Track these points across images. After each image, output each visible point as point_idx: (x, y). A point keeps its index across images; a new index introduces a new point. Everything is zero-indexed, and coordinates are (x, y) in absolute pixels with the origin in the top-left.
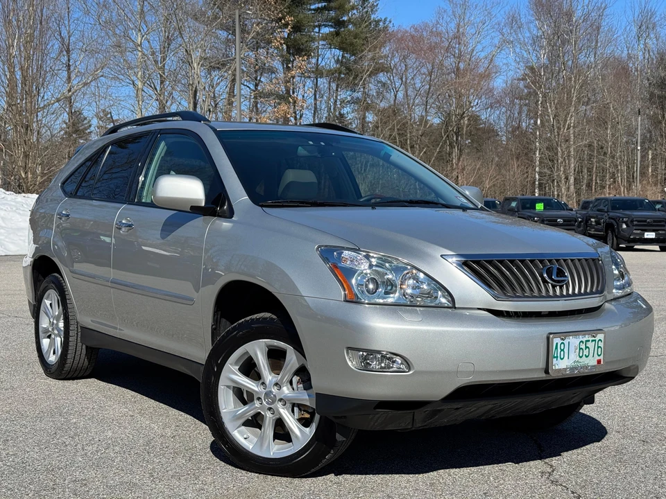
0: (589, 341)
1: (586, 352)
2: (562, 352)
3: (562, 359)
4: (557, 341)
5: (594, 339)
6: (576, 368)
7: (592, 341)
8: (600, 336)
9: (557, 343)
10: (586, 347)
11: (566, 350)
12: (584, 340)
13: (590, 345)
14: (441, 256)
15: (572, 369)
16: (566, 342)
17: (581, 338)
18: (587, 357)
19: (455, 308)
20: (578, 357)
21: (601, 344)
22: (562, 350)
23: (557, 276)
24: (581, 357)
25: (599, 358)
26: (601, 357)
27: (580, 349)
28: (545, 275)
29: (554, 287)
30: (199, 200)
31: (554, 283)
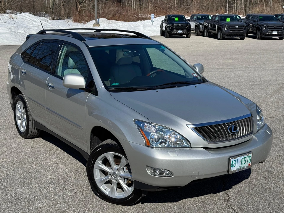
0: (246, 157)
1: (244, 162)
2: (235, 164)
3: (234, 167)
4: (233, 160)
5: (248, 156)
6: (240, 169)
7: (247, 157)
8: (251, 155)
9: (233, 161)
10: (244, 160)
11: (236, 163)
12: (244, 157)
13: (246, 159)
14: (186, 125)
15: (238, 170)
16: (236, 160)
17: (243, 157)
18: (244, 164)
19: (191, 147)
20: (241, 165)
21: (251, 158)
22: (234, 163)
23: (234, 131)
24: (242, 164)
25: (249, 163)
26: (250, 163)
27: (242, 161)
28: (229, 130)
29: (232, 135)
30: (83, 86)
31: (232, 134)
